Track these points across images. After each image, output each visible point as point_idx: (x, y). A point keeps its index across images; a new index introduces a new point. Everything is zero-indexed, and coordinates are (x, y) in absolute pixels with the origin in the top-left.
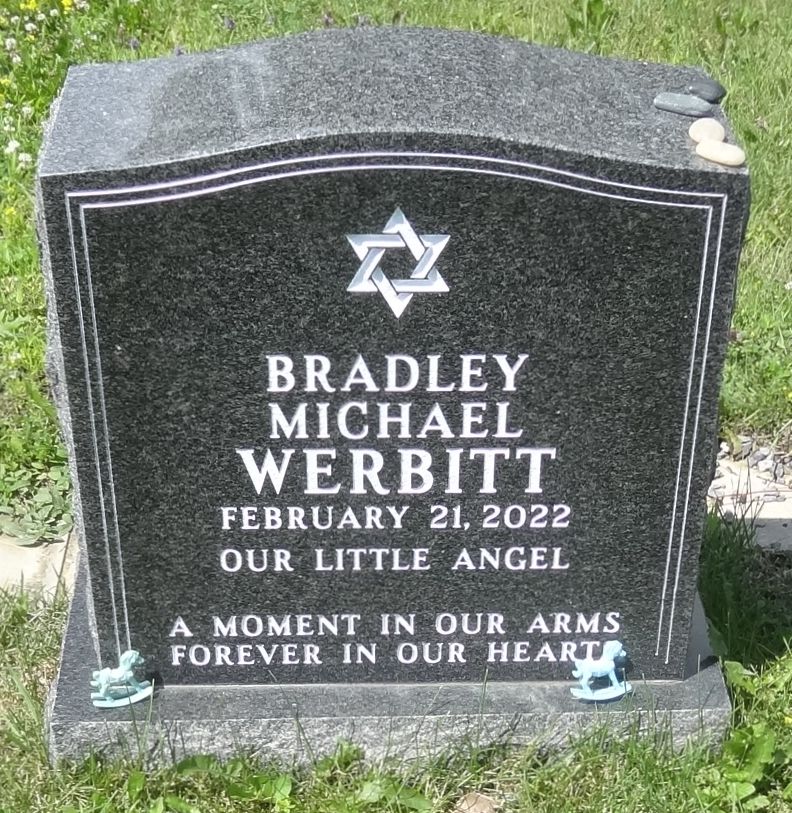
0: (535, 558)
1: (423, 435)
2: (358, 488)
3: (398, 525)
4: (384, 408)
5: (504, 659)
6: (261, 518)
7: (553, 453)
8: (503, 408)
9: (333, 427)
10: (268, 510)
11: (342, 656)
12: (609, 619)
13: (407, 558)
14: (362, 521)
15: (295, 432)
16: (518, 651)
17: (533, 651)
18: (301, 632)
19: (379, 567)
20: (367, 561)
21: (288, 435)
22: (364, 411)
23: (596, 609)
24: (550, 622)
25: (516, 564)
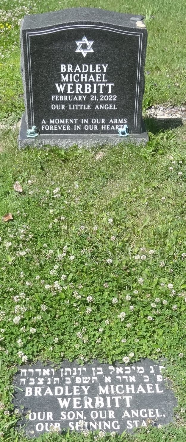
0: (110, 107)
1: (89, 81)
2: (77, 92)
3: (85, 100)
4: (82, 75)
5: (105, 129)
6: (59, 98)
7: (113, 84)
8: (104, 75)
9: (73, 79)
10: (60, 96)
11: (74, 128)
12: (125, 120)
13: (86, 107)
14: (78, 99)
15: (66, 80)
16: (108, 127)
17: (110, 127)
18: (66, 123)
19: (81, 109)
20: (79, 107)
21: (65, 81)
22: (78, 76)
23: (122, 118)
24: (113, 121)
25: (107, 108)
